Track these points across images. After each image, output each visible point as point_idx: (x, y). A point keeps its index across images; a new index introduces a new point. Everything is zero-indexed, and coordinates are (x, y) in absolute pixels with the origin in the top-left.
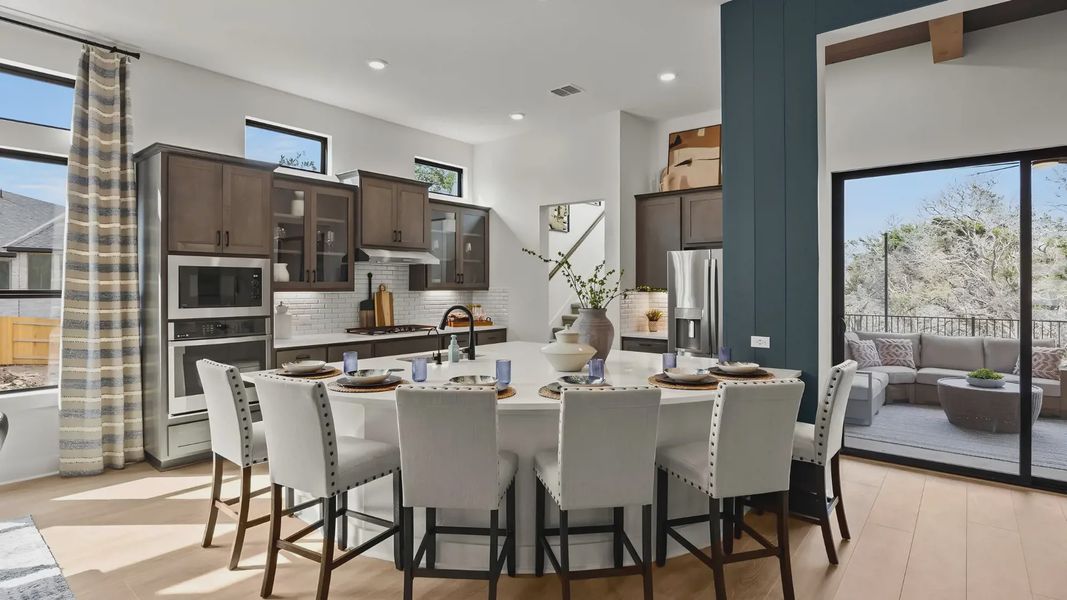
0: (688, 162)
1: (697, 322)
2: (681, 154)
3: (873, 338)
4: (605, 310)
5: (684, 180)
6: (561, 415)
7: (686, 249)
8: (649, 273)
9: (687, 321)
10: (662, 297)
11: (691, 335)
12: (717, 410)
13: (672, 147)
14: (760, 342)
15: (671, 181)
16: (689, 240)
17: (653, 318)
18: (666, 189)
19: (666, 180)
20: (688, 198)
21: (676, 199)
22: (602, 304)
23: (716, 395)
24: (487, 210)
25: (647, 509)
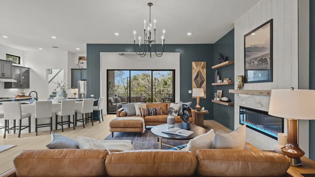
0: (83, 63)
1: (84, 94)
2: (81, 61)
3: (120, 97)
4: (66, 91)
5: (82, 66)
6: (61, 105)
7: (82, 80)
8: (74, 85)
9: (82, 94)
10: (77, 90)
11: (83, 96)
12: (83, 104)
13: (79, 59)
14: (92, 96)
15: (79, 66)
16: (82, 79)
17: (75, 94)
18: (78, 68)
19: (78, 66)
20: (82, 70)
21: (80, 70)
22: (65, 90)
23: (83, 102)
24: (29, 68)
25: (74, 115)
